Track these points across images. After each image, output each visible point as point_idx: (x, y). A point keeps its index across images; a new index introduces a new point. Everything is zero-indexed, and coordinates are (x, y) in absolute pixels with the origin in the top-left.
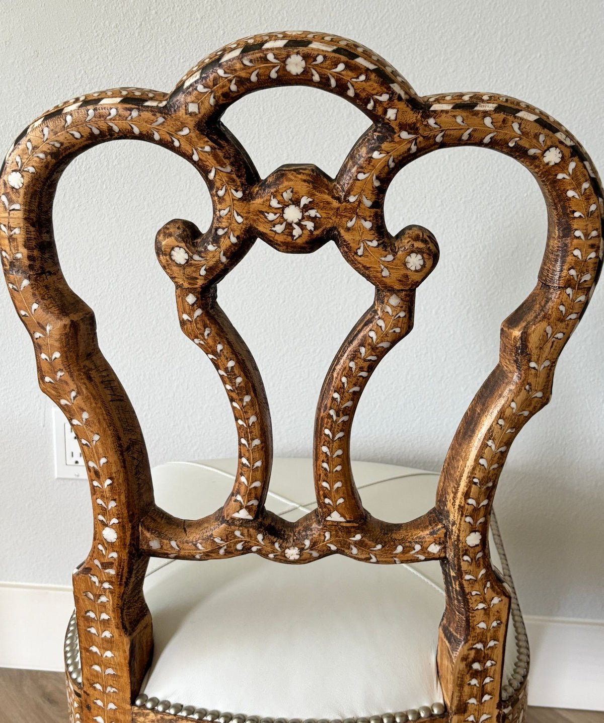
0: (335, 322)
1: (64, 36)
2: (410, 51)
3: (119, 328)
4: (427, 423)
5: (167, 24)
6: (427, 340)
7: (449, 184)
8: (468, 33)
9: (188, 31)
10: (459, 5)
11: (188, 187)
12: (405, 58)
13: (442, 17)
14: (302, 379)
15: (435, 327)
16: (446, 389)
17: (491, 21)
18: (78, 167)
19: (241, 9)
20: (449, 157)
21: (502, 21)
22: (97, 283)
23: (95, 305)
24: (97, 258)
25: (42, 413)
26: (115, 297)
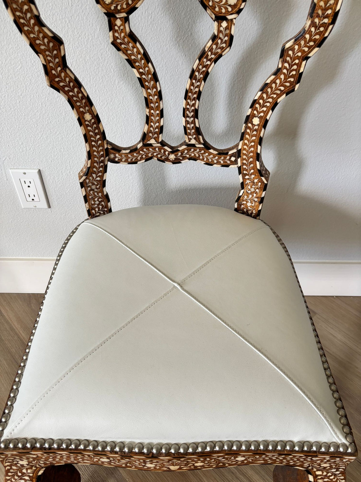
3: (40, 118)
11: (70, 5)
22: (17, 86)
23: (20, 102)
24: (12, 67)
25: (4, 173)
26: (32, 96)
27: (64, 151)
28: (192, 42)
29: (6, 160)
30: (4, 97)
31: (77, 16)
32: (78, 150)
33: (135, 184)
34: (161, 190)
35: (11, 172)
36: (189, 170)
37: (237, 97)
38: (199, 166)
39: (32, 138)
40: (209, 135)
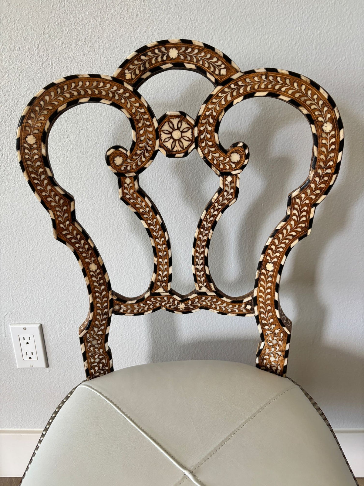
3: (48, 271)
5: (58, 45)
8: (291, 43)
9: (75, 50)
10: (284, 20)
11: (86, 171)
13: (271, 30)
17: (308, 32)
18: (4, 160)
19: (116, 30)
21: (317, 32)
22: (29, 242)
23: (30, 257)
25: (3, 329)
26: (42, 250)
27: (68, 304)
28: (200, 198)
29: (8, 315)
30: (15, 252)
31: (92, 180)
32: (83, 303)
33: (143, 337)
34: (171, 344)
35: (11, 327)
36: (202, 320)
37: (247, 246)
38: (213, 316)
39: (38, 291)
40: (221, 283)
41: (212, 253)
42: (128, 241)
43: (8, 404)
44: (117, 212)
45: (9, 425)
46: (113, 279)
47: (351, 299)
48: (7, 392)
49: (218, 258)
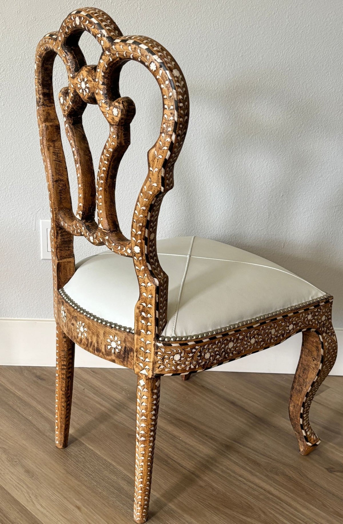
0: (196, 171)
1: (51, 9)
2: (240, 21)
4: (244, 226)
5: (109, 3)
6: (245, 180)
7: (259, 95)
8: (271, 13)
9: (120, 7)
12: (237, 25)
14: (178, 203)
15: (250, 173)
16: (254, 207)
17: (283, 7)
18: (56, 83)
20: (260, 80)
21: (289, 6)
25: (34, 223)
28: (201, 121)
29: (40, 210)
35: (42, 222)
36: (196, 223)
37: (235, 161)
41: (208, 166)
42: (143, 153)
43: (27, 293)
44: (138, 129)
45: (25, 315)
46: (129, 184)
47: (314, 209)
48: (28, 282)
49: (212, 170)
